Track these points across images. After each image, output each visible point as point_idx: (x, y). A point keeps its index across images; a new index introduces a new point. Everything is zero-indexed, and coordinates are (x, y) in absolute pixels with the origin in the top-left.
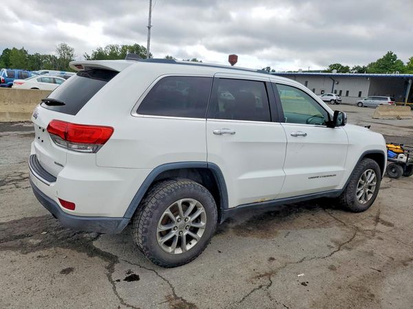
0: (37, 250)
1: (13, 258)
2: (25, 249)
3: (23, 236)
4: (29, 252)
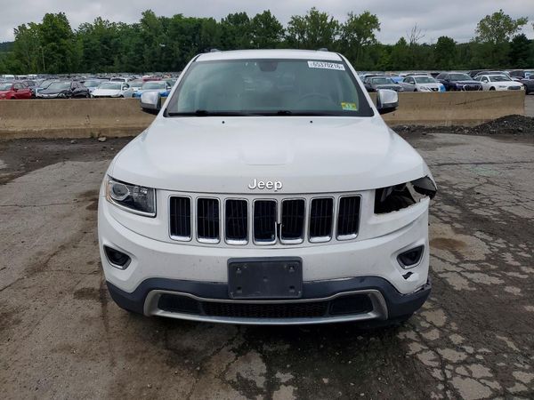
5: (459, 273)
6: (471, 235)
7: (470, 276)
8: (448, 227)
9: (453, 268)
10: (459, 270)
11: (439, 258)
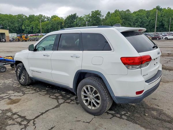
0: (157, 109)
1: (168, 110)
2: (161, 112)
3: (157, 119)
4: (160, 109)
5: (10, 94)
6: (3, 110)
7: (7, 94)
8: (14, 111)
9: (11, 95)
10: (10, 95)
11: (16, 96)
